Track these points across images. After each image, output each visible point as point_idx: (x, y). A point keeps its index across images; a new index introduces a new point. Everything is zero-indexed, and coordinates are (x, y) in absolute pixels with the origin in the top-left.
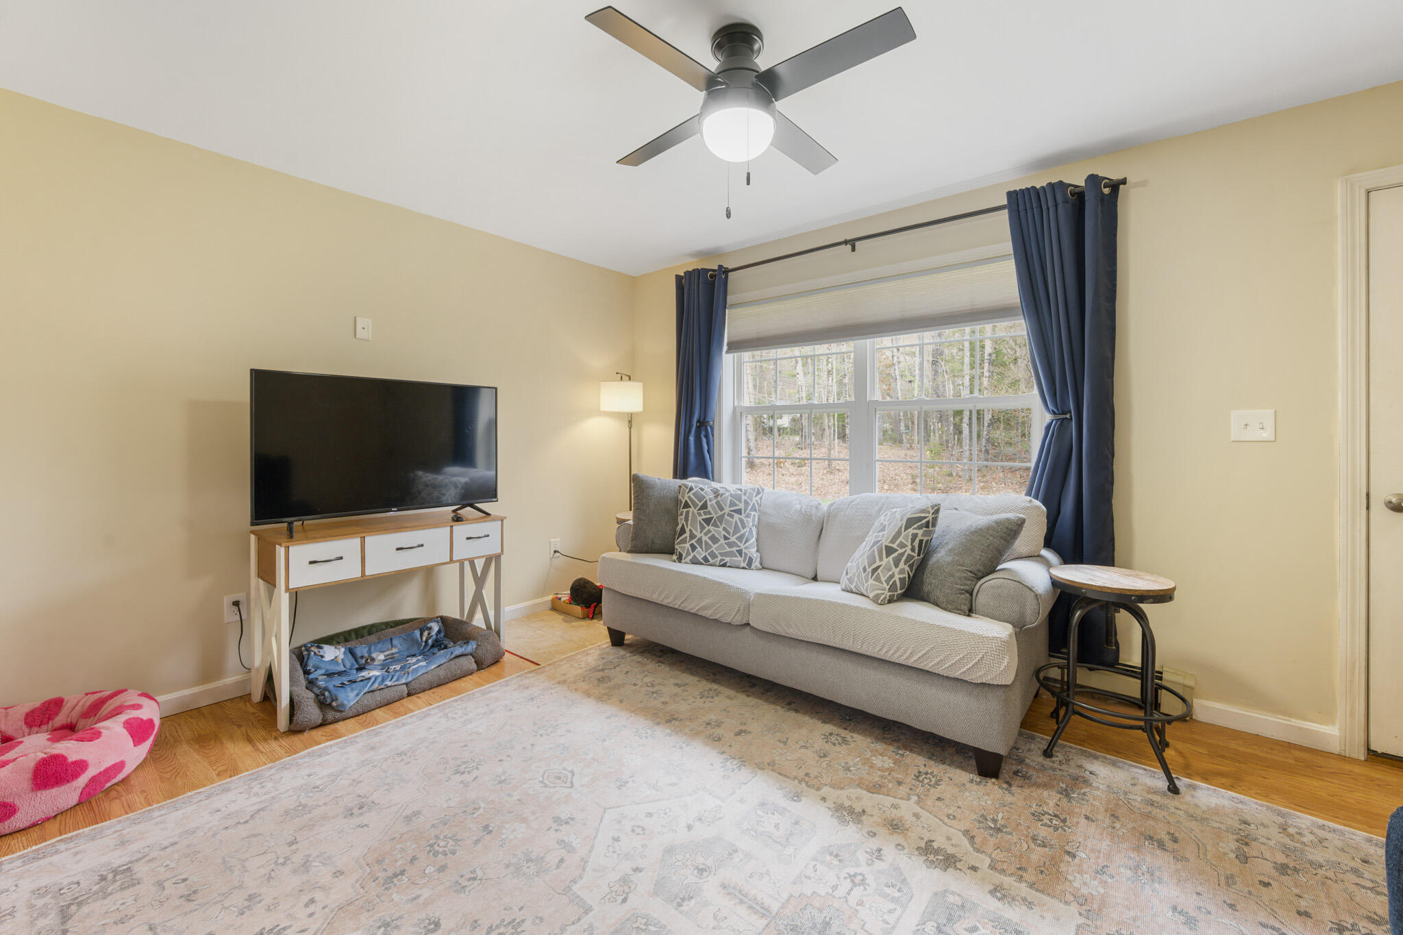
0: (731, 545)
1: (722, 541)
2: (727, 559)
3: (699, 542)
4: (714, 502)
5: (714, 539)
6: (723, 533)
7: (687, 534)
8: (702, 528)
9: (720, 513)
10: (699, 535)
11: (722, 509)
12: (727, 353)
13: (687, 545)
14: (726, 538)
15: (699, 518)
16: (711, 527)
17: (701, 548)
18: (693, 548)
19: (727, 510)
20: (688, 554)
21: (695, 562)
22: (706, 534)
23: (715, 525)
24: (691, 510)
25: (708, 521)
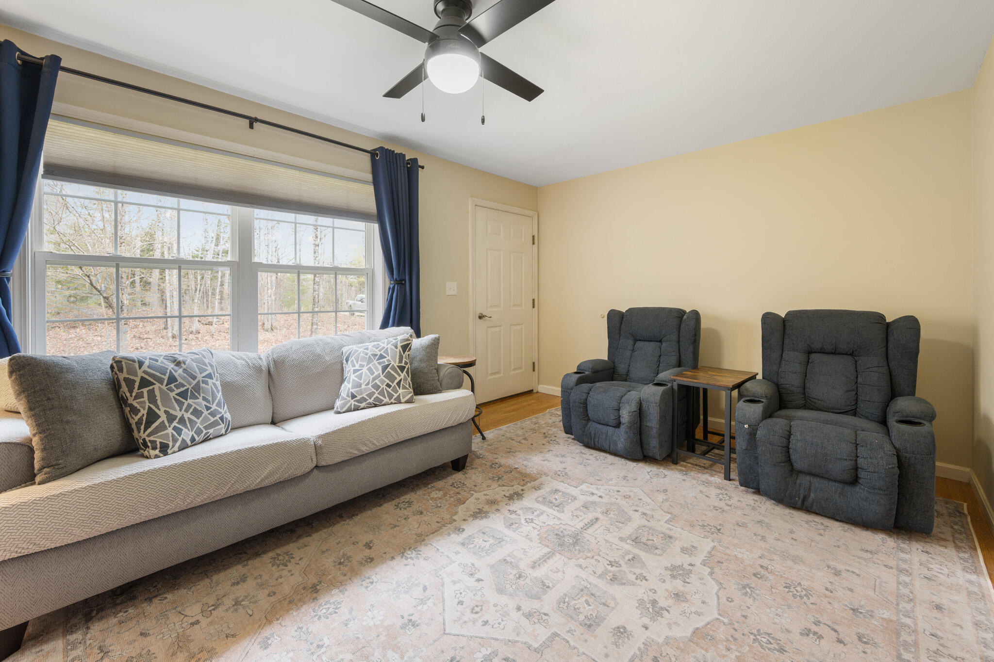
0: (213, 414)
1: (206, 413)
2: (211, 431)
3: (182, 421)
4: (180, 371)
5: (197, 413)
6: (204, 403)
7: (163, 418)
8: (180, 404)
9: (194, 382)
10: (179, 414)
11: (194, 378)
12: (43, 177)
13: (170, 431)
14: (208, 408)
15: (172, 395)
16: (190, 401)
17: (187, 428)
18: (179, 431)
19: (200, 377)
20: (175, 441)
21: (184, 447)
22: (187, 411)
23: (194, 397)
24: (157, 386)
25: (184, 395)
